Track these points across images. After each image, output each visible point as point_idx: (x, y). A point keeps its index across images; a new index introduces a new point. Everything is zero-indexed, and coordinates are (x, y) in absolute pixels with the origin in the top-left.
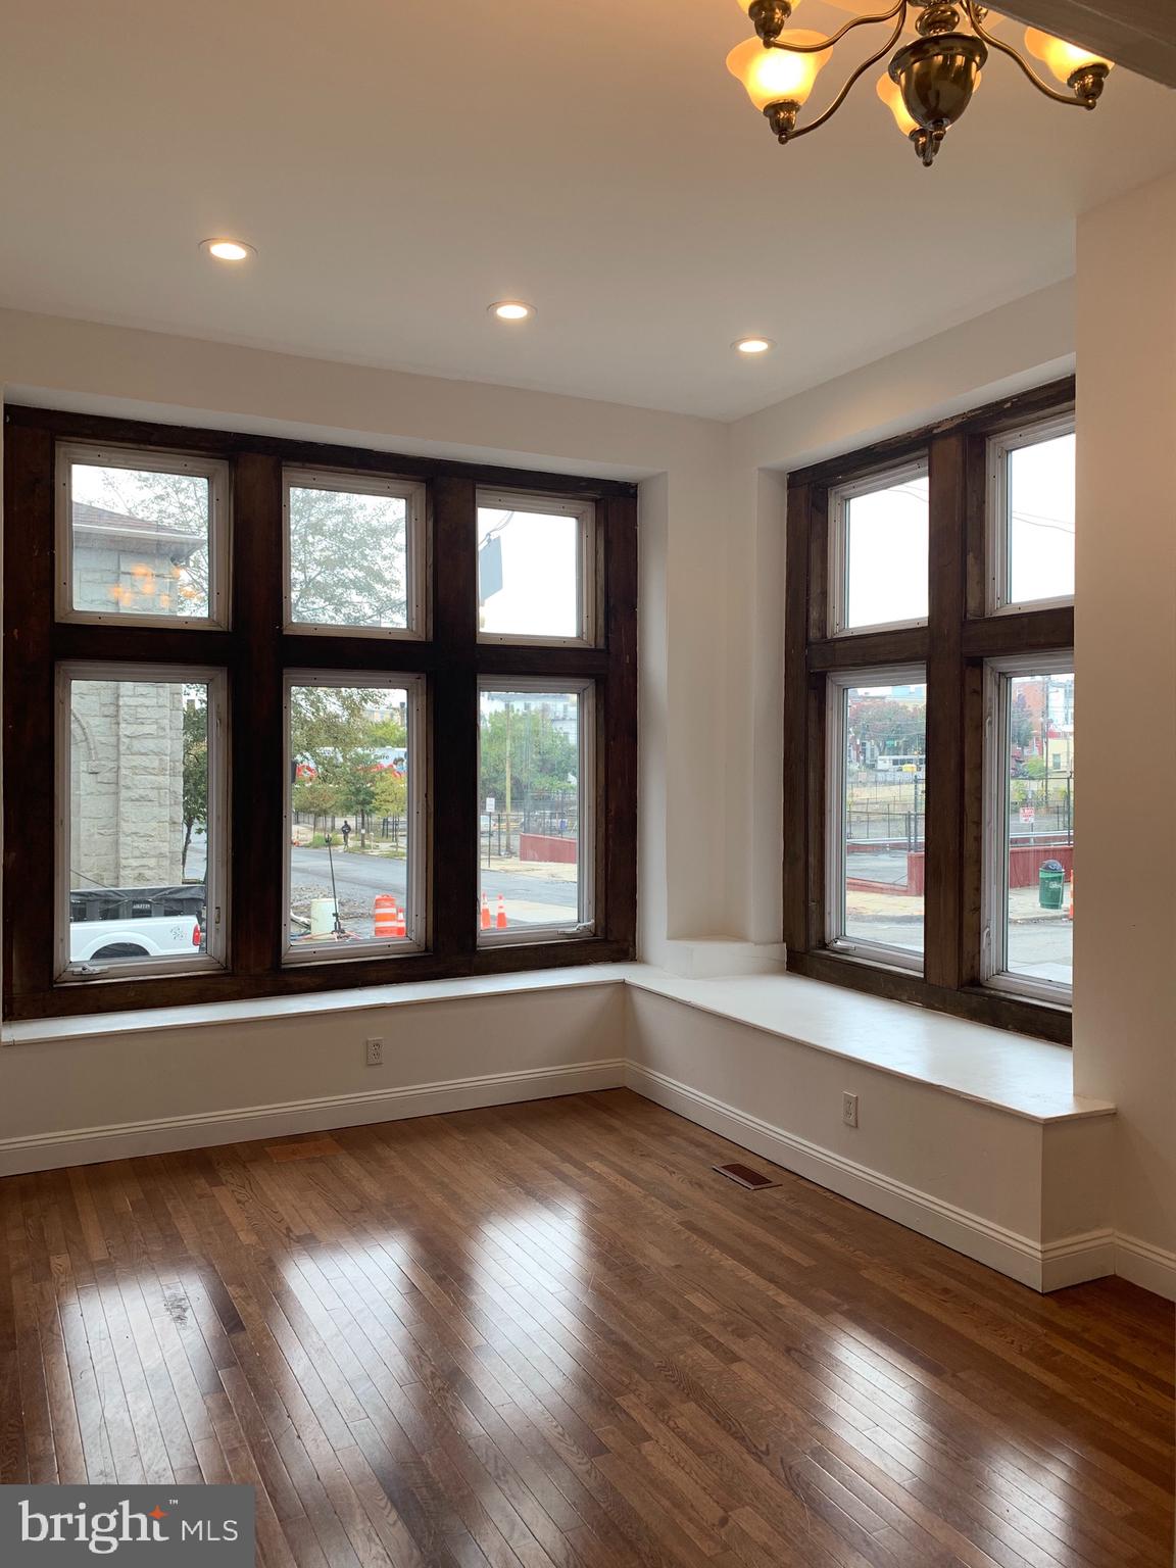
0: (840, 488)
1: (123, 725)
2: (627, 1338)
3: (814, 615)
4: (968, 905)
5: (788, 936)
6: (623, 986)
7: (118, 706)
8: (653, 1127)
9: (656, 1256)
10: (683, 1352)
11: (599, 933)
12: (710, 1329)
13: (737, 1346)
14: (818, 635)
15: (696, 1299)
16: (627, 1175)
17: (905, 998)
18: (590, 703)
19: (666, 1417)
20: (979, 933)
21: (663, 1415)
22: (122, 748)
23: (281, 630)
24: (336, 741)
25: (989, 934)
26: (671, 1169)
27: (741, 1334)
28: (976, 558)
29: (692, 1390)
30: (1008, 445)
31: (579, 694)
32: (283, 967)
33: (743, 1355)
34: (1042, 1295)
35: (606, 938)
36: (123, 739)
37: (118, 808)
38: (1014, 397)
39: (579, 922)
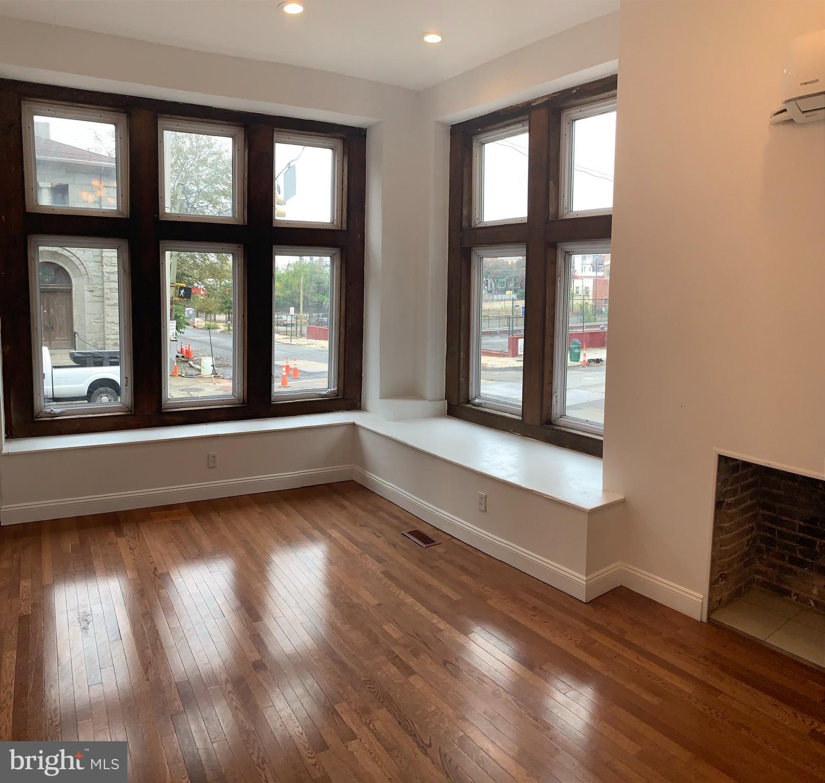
0: (479, 136)
1: (105, 267)
2: (344, 659)
3: (465, 213)
4: (546, 381)
5: (448, 397)
6: (353, 425)
7: (102, 257)
8: (369, 507)
9: (368, 598)
10: (380, 669)
11: (340, 395)
12: (397, 650)
13: (413, 663)
14: (467, 225)
15: (389, 628)
16: (351, 539)
17: (511, 430)
18: (337, 262)
19: (368, 721)
20: (552, 396)
21: (366, 719)
22: (105, 279)
23: (158, 218)
24: (213, 276)
25: (556, 396)
26: (378, 534)
27: (416, 654)
28: (554, 182)
29: (385, 699)
30: (573, 116)
31: (331, 257)
32: (163, 411)
33: (416, 669)
34: (585, 603)
35: (344, 398)
36: (105, 274)
37: (104, 309)
38: (578, 87)
39: (328, 388)
